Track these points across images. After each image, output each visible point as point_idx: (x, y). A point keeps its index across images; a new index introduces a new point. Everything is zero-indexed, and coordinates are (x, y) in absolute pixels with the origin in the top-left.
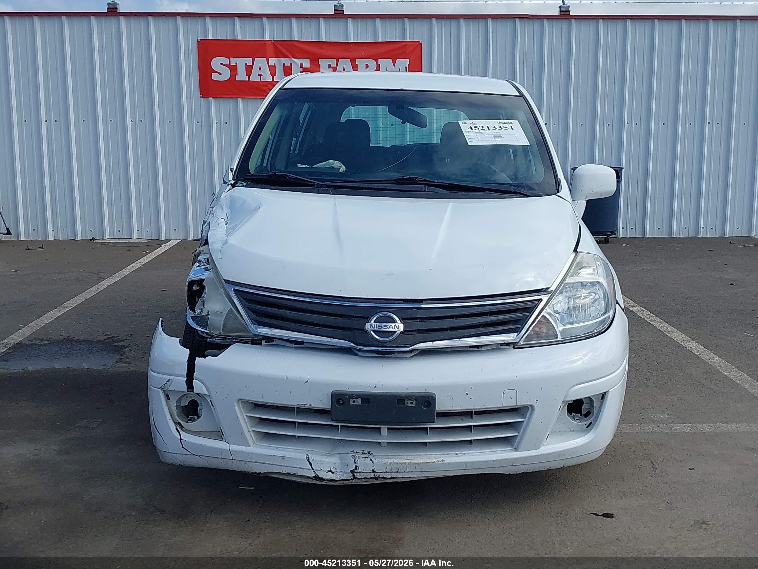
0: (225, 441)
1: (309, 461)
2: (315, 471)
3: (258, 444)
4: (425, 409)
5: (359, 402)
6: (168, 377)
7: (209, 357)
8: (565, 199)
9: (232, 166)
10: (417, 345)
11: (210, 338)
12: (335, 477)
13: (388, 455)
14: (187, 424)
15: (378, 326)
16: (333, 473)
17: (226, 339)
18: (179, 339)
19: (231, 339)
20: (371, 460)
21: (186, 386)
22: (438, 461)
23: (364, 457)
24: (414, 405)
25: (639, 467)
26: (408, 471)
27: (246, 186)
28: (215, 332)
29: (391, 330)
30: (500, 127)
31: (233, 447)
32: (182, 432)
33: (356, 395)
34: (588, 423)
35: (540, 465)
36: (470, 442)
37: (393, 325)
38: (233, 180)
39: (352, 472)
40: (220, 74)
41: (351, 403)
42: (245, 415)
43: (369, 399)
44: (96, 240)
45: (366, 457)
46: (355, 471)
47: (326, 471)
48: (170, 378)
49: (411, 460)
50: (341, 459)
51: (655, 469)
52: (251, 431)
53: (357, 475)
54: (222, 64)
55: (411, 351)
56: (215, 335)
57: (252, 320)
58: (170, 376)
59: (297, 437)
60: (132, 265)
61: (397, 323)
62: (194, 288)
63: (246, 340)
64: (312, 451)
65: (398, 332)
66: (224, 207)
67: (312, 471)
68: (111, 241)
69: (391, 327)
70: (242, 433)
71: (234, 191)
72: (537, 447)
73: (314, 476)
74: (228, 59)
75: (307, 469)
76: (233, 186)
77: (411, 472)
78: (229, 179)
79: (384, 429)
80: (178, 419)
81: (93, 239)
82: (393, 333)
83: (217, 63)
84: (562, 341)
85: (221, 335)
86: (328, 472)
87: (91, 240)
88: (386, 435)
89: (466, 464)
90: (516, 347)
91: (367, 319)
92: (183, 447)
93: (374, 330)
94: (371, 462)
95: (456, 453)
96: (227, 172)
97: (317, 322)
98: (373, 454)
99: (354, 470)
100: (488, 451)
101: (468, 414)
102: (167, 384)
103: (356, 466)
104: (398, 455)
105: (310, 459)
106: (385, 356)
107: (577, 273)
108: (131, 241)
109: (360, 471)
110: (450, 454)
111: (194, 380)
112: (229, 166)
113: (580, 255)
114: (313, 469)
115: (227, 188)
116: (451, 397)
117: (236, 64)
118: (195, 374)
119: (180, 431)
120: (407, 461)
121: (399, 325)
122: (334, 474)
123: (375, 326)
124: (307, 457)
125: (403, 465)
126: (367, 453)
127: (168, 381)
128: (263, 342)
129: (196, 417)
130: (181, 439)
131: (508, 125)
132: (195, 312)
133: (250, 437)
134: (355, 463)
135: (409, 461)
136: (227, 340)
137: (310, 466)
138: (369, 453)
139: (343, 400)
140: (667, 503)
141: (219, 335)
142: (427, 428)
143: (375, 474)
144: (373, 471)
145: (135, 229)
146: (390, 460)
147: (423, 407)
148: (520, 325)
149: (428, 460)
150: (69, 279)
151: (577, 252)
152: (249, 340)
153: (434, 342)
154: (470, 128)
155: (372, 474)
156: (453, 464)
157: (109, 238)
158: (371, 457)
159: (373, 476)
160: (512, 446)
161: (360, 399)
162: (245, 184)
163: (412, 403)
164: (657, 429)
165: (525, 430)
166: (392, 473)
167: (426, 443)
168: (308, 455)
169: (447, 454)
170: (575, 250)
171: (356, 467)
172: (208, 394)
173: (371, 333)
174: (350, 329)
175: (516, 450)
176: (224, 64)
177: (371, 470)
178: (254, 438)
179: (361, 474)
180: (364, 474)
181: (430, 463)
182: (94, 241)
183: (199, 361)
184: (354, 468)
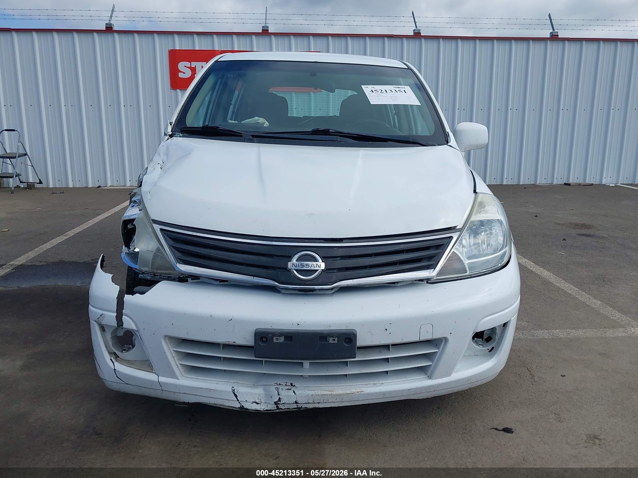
0: (155, 373)
1: (234, 393)
2: (240, 402)
3: (185, 376)
4: (346, 345)
5: (282, 339)
6: (101, 312)
7: (137, 294)
8: (455, 148)
9: (171, 120)
10: (338, 283)
11: (142, 274)
12: (259, 408)
13: (309, 387)
14: (122, 353)
15: (300, 264)
16: (257, 403)
17: (155, 275)
18: (113, 275)
19: (160, 276)
20: (294, 392)
21: (116, 321)
22: (358, 392)
23: (287, 389)
24: (336, 342)
25: (519, 374)
26: (329, 402)
27: (182, 137)
28: (144, 269)
29: (313, 268)
30: (396, 91)
31: (163, 379)
32: (116, 362)
33: (279, 333)
34: (490, 348)
35: (450, 390)
36: (387, 372)
37: (315, 263)
38: (171, 132)
39: (276, 403)
40: (184, 73)
41: (274, 341)
42: (172, 349)
43: (292, 337)
44: (102, 187)
45: (289, 389)
46: (279, 403)
47: (250, 402)
48: (102, 313)
49: (333, 391)
50: (265, 390)
51: (533, 376)
52: (179, 364)
53: (281, 406)
54: (185, 66)
55: (332, 289)
56: (145, 272)
57: (177, 259)
58: (103, 311)
59: (223, 371)
60: (122, 204)
61: (319, 262)
62: (129, 226)
63: (173, 277)
64: (238, 383)
65: (320, 270)
66: (162, 154)
67: (238, 402)
68: (112, 188)
69: (313, 265)
70: (170, 367)
71: (171, 140)
72: (448, 374)
73: (240, 407)
74: (190, 63)
75: (233, 400)
76: (171, 136)
77: (332, 402)
78: (168, 131)
79: (306, 364)
80: (113, 349)
81: (99, 187)
82: (315, 271)
83: (182, 66)
84: (471, 275)
85: (150, 272)
86: (252, 403)
87: (98, 187)
88: (308, 367)
89: (384, 393)
90: (429, 282)
91: (290, 258)
92: (117, 377)
93: (296, 268)
94: (294, 394)
95: (374, 383)
96: (167, 125)
97: (241, 261)
98: (296, 386)
99: (277, 401)
100: (404, 380)
101: (386, 347)
102: (100, 318)
103: (280, 397)
104: (320, 387)
105: (236, 391)
106: (307, 293)
107: (480, 212)
108: (125, 187)
109: (283, 402)
110: (368, 384)
111: (123, 316)
112: (169, 120)
113: (480, 196)
114: (238, 400)
115: (165, 139)
116: (371, 332)
117: (195, 66)
118: (123, 310)
119: (114, 362)
120: (328, 393)
121: (320, 264)
122: (259, 404)
123: (298, 264)
124: (232, 390)
125: (324, 396)
126: (289, 385)
127: (101, 316)
128: (189, 280)
129: (131, 346)
130: (115, 370)
131: (402, 90)
132: (130, 249)
133: (177, 370)
134: (279, 395)
135: (330, 393)
136: (156, 277)
137: (236, 398)
138: (292, 384)
139: (266, 338)
140: (555, 414)
141: (148, 272)
142: (347, 362)
143: (298, 405)
144: (296, 402)
145: (128, 179)
146: (312, 392)
147: (344, 343)
148: (434, 262)
149: (348, 391)
150: (76, 214)
151: (477, 193)
152: (177, 277)
153: (354, 280)
154: (371, 91)
155: (295, 405)
156: (371, 394)
157: (110, 186)
158: (293, 389)
159: (296, 407)
160: (426, 374)
161: (283, 337)
162: (181, 135)
163: (334, 340)
164: (523, 336)
165: (438, 360)
166: (314, 404)
167: (346, 375)
168: (233, 387)
169: (366, 385)
170: (475, 191)
171: (279, 399)
172: (137, 330)
173: (293, 271)
174: (273, 268)
175: (430, 377)
176: (187, 66)
177: (294, 401)
178: (181, 371)
179: (284, 405)
180: (287, 405)
181: (350, 393)
182: (100, 188)
183: (128, 298)
184: (277, 400)
